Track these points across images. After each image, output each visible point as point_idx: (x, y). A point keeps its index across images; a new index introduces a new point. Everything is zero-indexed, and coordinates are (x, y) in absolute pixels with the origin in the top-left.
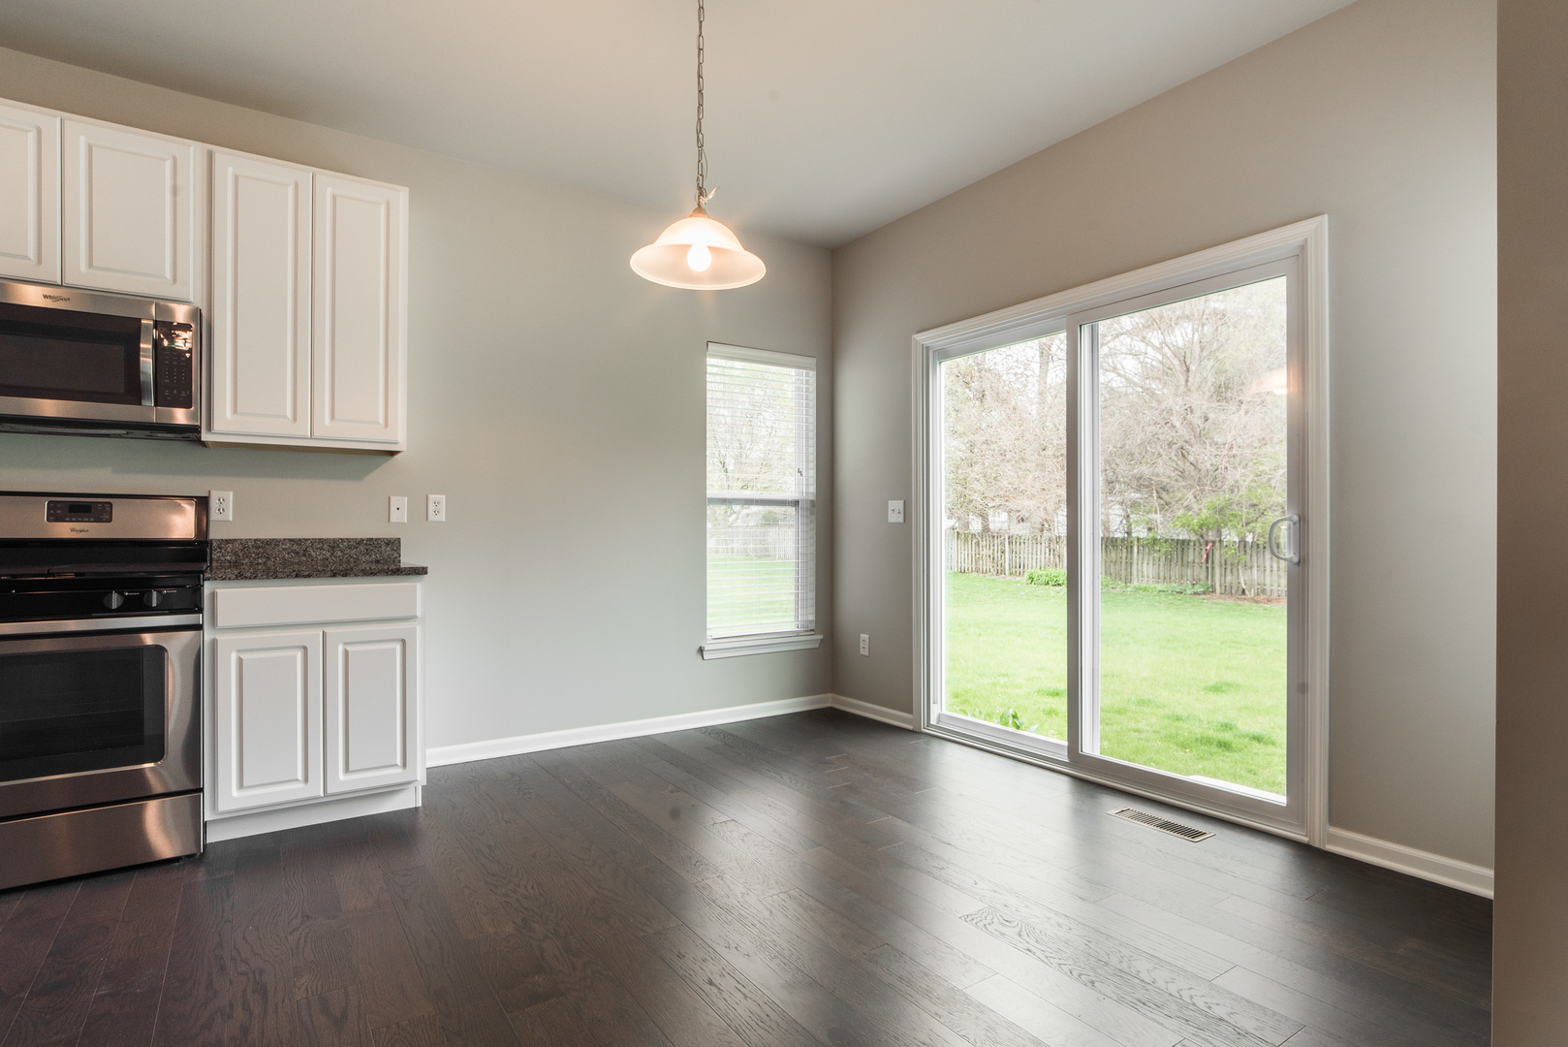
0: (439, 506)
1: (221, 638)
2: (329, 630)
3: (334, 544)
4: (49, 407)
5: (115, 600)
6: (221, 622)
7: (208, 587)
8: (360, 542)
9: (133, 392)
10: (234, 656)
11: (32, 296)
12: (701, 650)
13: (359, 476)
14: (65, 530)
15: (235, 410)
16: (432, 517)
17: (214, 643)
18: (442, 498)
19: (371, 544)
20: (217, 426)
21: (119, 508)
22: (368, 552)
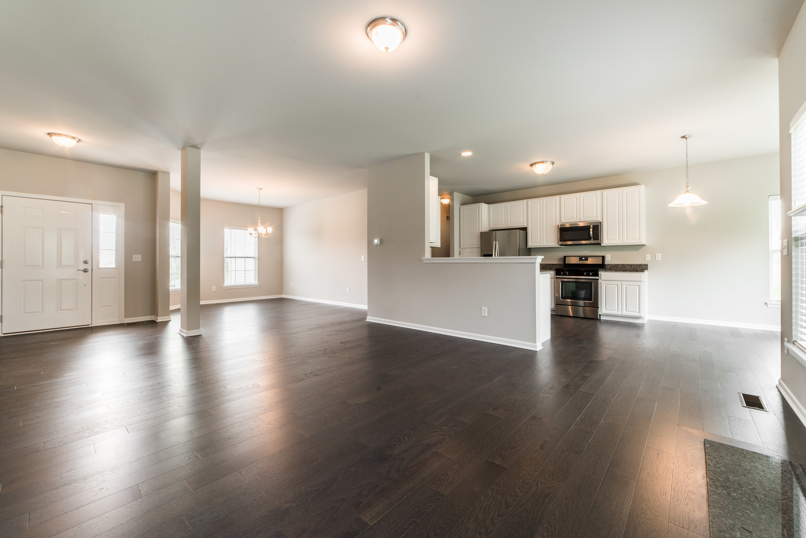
0: (659, 257)
1: (602, 282)
2: (622, 282)
3: (631, 265)
4: (584, 242)
5: (585, 274)
6: (602, 279)
7: (600, 272)
8: (638, 265)
9: (589, 239)
10: (604, 285)
11: (581, 224)
12: (766, 303)
13: (638, 250)
14: (581, 262)
15: (607, 239)
16: (657, 259)
17: (601, 283)
18: (660, 254)
19: (640, 265)
20: (604, 243)
21: (589, 259)
22: (639, 267)
